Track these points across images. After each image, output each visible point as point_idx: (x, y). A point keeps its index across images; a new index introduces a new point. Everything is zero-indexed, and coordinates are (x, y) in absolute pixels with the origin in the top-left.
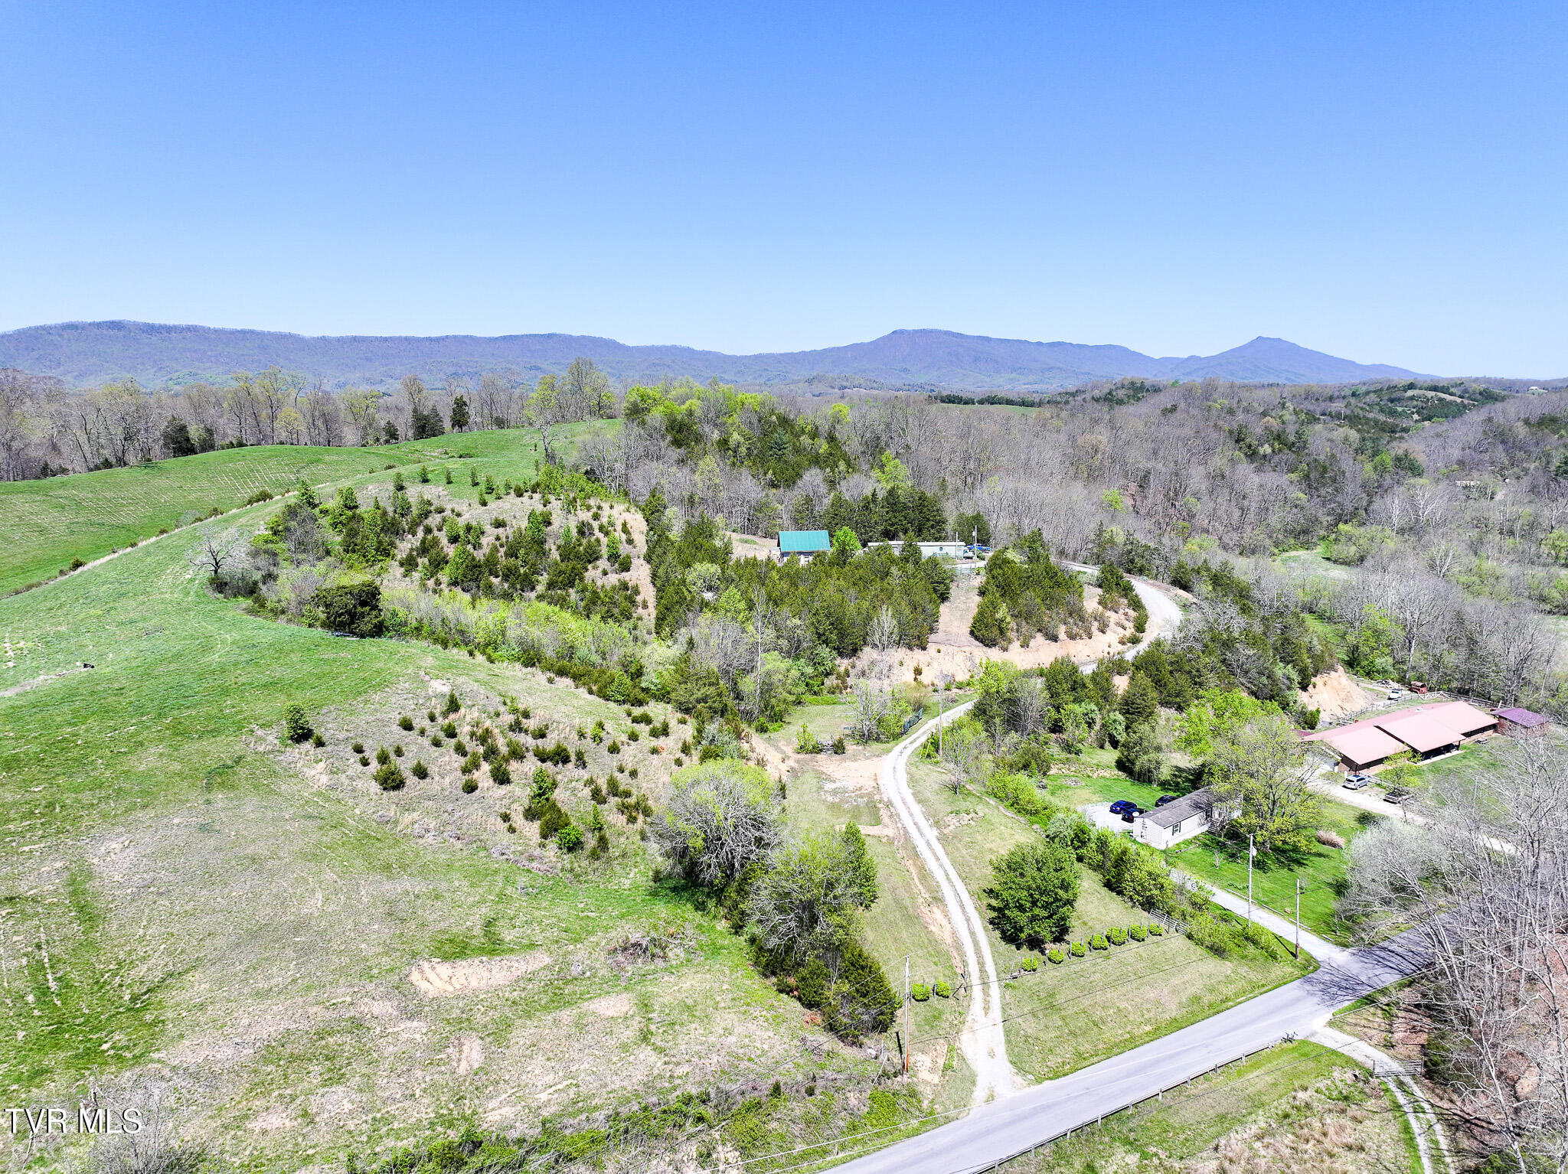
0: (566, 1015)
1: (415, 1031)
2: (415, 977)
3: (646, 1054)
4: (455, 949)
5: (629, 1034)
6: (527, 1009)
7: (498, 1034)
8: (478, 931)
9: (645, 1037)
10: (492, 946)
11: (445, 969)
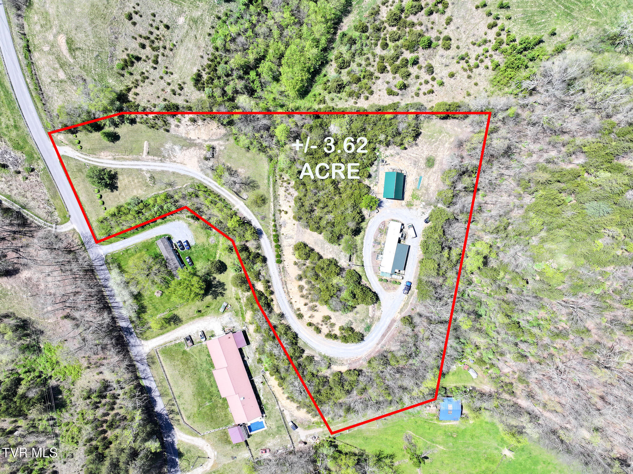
0: (57, 66)
1: (51, 38)
2: (61, 35)
3: (49, 80)
4: (70, 42)
5: (54, 78)
6: (58, 58)
7: (50, 53)
8: (76, 46)
9: (54, 81)
10: (72, 50)
11: (64, 41)
